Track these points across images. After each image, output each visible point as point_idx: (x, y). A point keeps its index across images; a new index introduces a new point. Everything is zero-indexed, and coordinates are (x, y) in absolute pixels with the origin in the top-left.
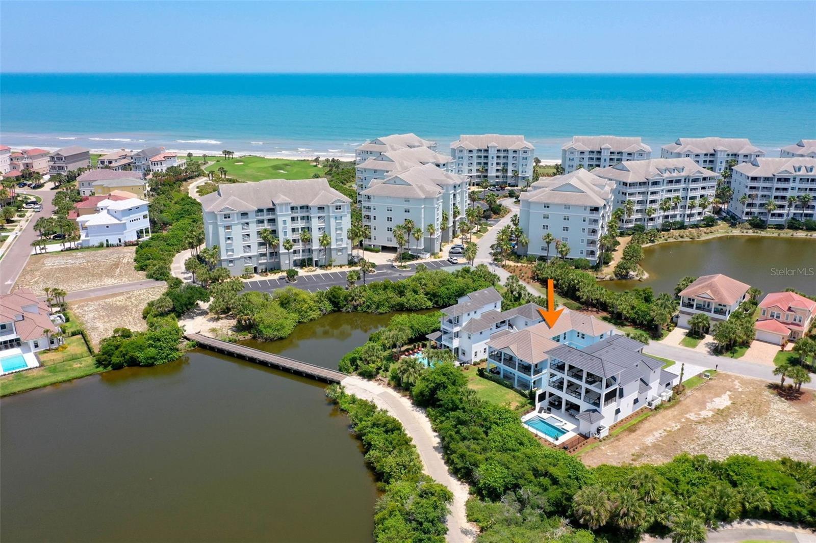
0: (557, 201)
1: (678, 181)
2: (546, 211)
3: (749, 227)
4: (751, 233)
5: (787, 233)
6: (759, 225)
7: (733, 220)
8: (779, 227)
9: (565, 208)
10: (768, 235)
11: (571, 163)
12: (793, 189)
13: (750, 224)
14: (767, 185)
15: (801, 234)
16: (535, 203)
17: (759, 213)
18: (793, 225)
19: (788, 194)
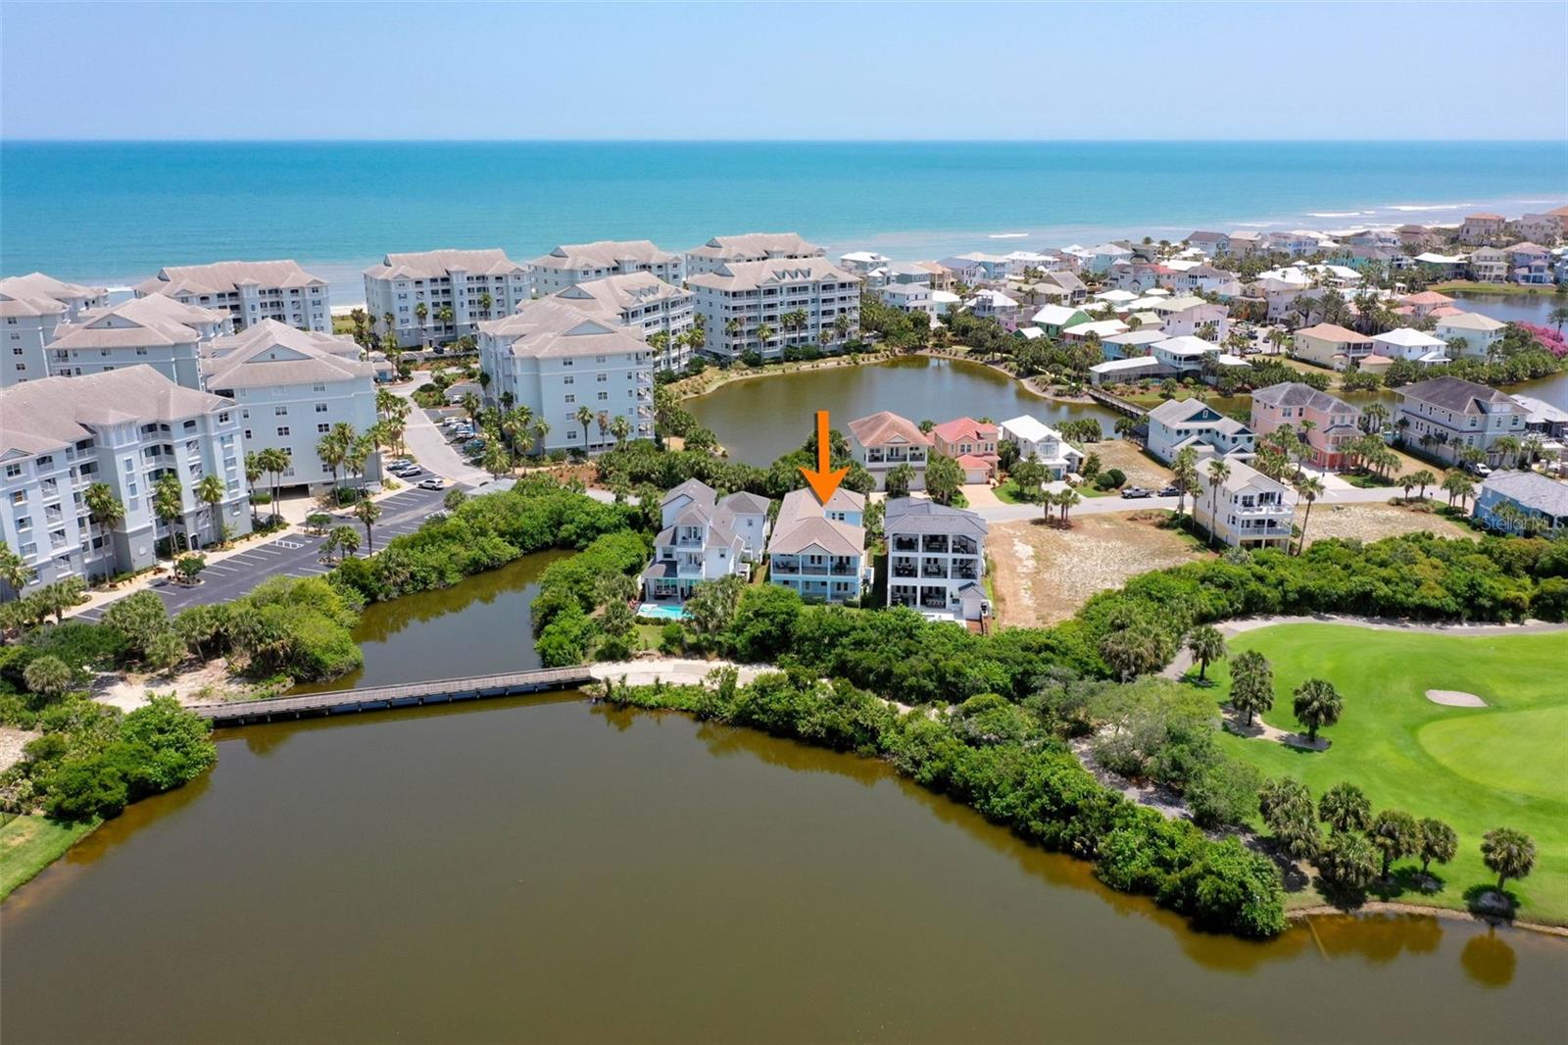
0: (582, 351)
1: (656, 308)
2: (569, 371)
3: (745, 366)
4: (751, 374)
5: (790, 368)
6: (755, 362)
7: (722, 362)
8: (777, 361)
9: (599, 361)
10: (771, 373)
11: (403, 303)
12: (782, 304)
13: (745, 362)
14: (752, 301)
15: (806, 367)
16: (545, 360)
17: (749, 344)
18: (790, 355)
19: (778, 312)
